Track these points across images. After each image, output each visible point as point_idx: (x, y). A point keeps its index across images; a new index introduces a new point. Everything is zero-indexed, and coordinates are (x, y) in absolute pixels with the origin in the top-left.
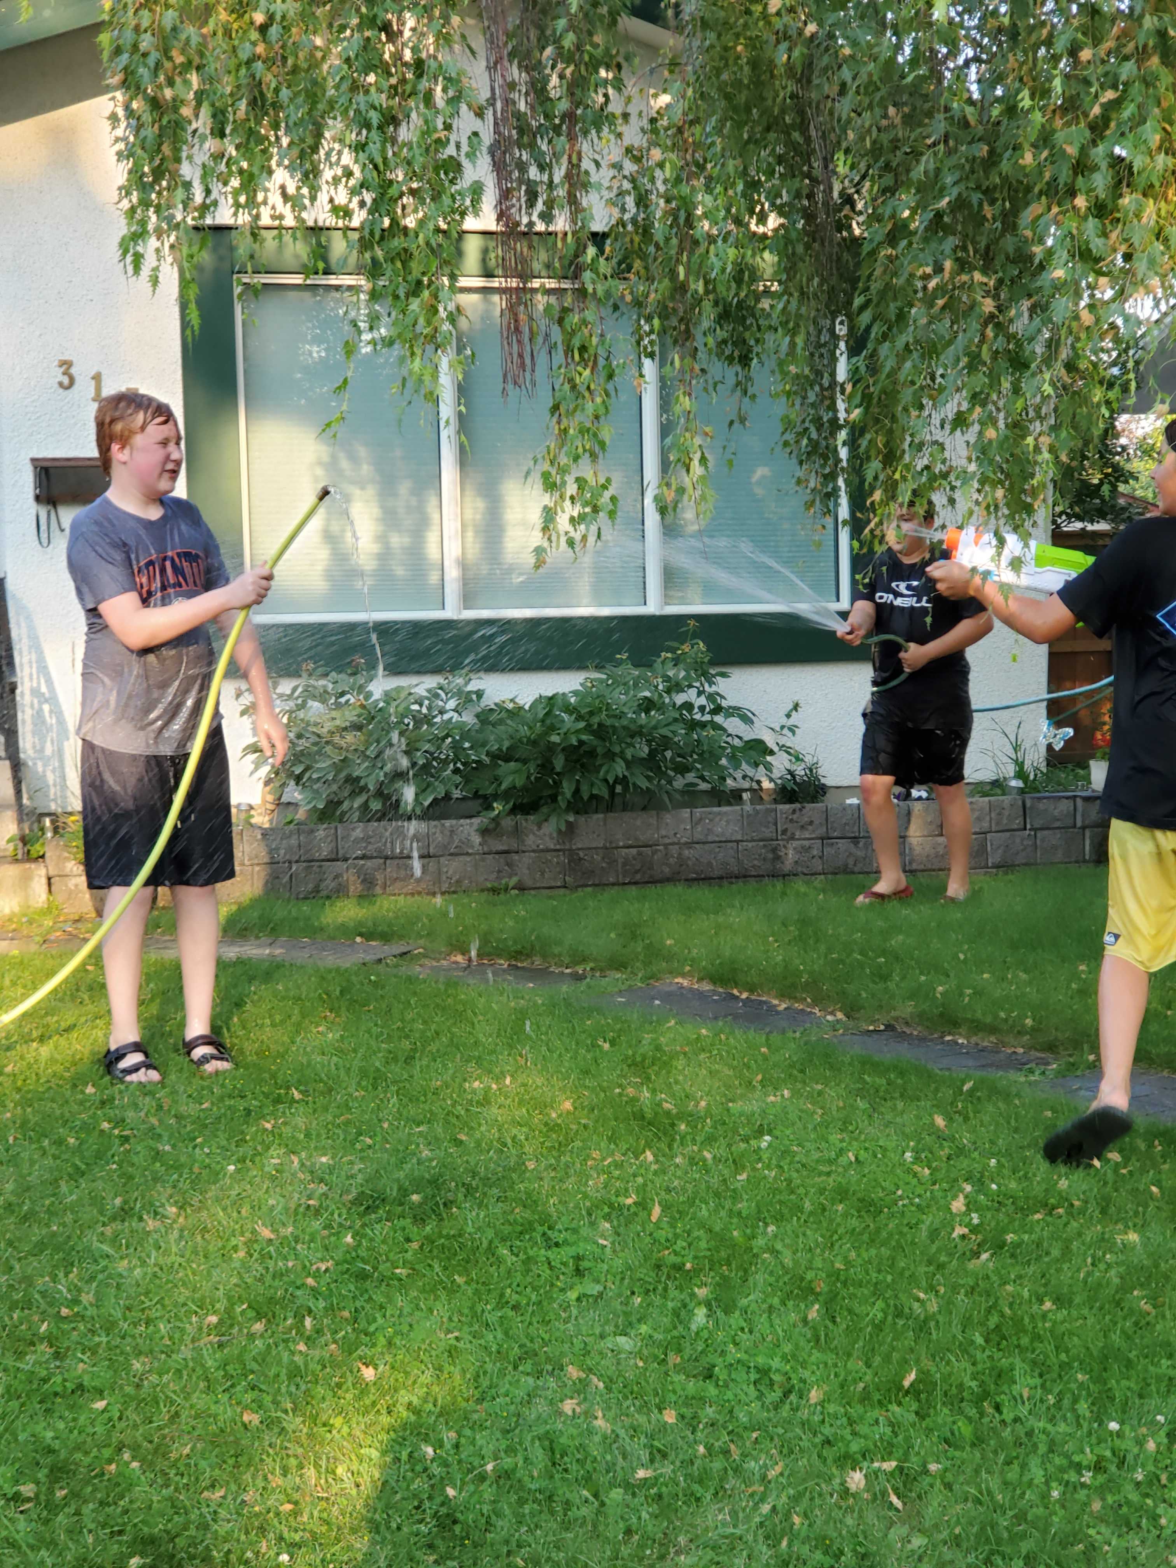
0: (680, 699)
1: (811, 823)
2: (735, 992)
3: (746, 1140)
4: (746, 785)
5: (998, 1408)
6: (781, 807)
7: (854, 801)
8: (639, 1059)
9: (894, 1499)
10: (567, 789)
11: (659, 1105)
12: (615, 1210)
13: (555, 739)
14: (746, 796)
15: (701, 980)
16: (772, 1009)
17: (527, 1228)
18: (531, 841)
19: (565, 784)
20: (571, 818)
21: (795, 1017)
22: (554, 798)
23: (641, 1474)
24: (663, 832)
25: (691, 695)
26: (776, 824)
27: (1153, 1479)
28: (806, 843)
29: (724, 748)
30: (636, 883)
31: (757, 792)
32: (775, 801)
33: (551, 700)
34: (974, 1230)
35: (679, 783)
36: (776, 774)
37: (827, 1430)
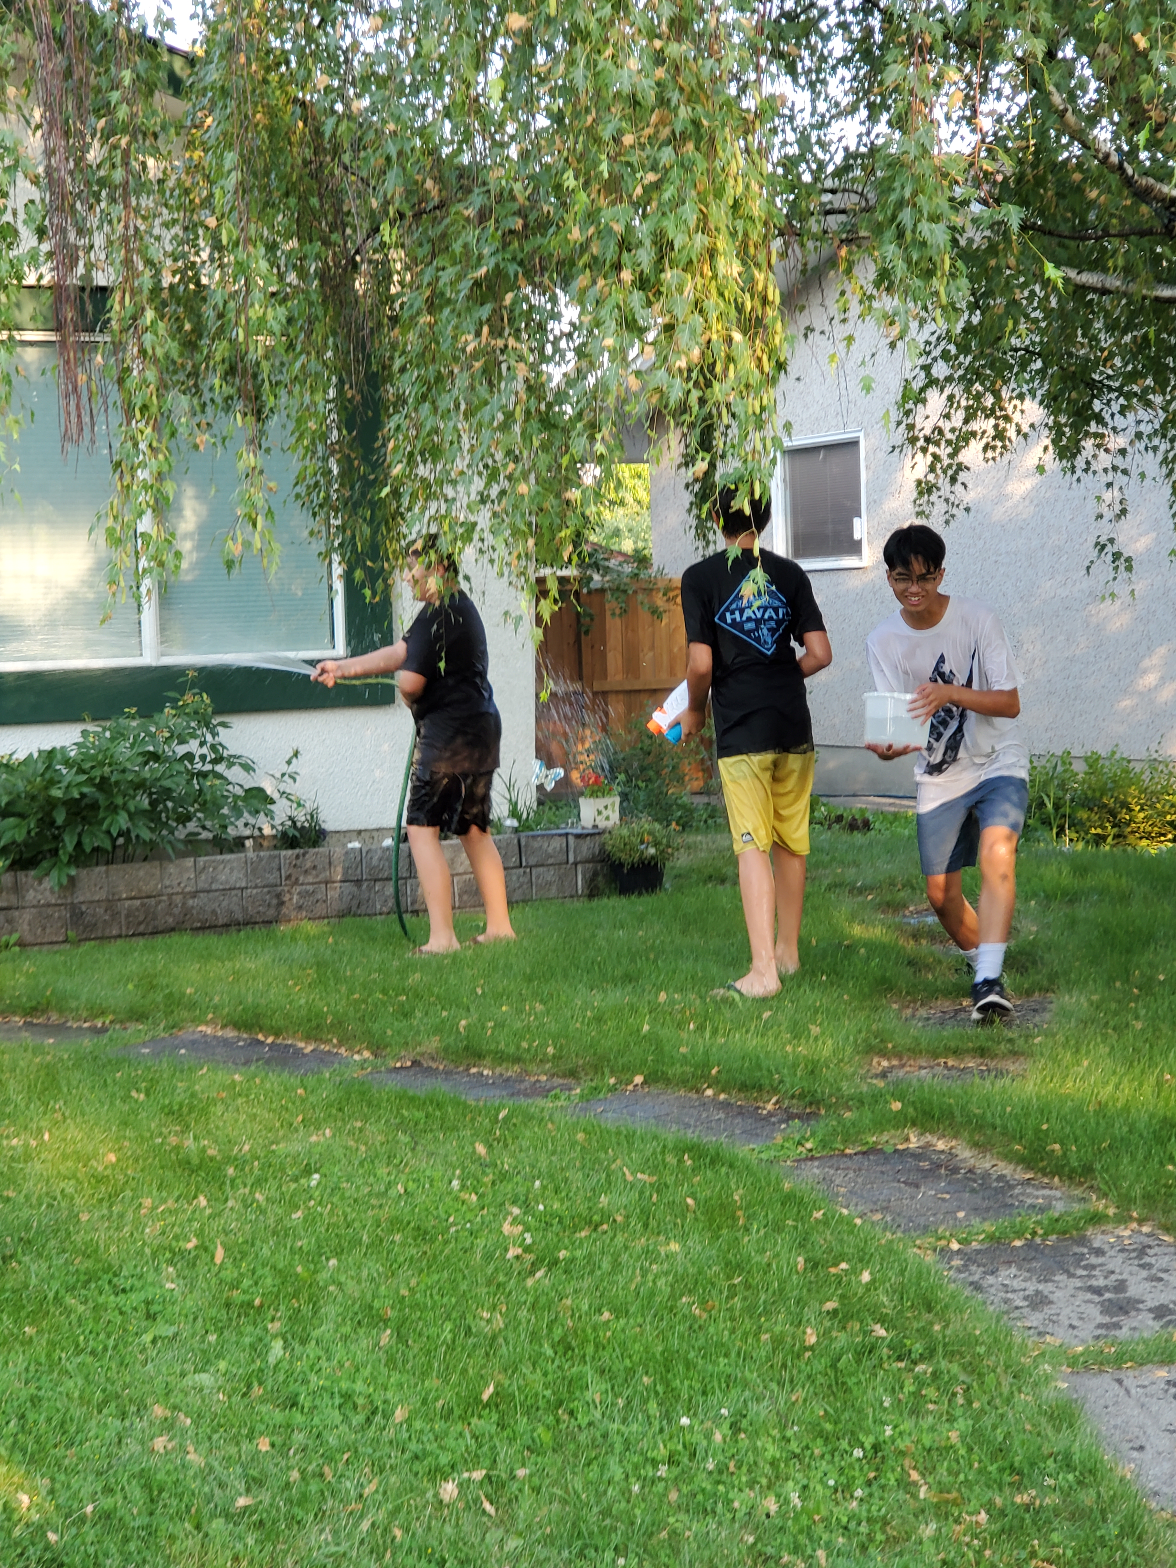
0: (181, 750)
1: (315, 867)
2: (260, 1037)
3: (296, 1179)
4: (247, 832)
5: (572, 1413)
6: (283, 853)
7: (356, 845)
8: (176, 1108)
9: (487, 1506)
10: (69, 843)
11: (204, 1150)
12: (176, 1256)
13: (57, 793)
14: (249, 843)
15: (224, 1027)
16: (298, 1052)
17: (90, 1277)
18: (30, 896)
19: (66, 838)
20: (73, 872)
21: (324, 1059)
22: (55, 852)
23: (242, 1502)
24: (167, 882)
25: (193, 746)
26: (280, 869)
27: (721, 1469)
28: (310, 888)
29: (227, 797)
30: (142, 934)
31: (259, 839)
32: (275, 847)
33: (51, 753)
34: (527, 1249)
35: (181, 833)
36: (277, 822)
37: (413, 1446)
